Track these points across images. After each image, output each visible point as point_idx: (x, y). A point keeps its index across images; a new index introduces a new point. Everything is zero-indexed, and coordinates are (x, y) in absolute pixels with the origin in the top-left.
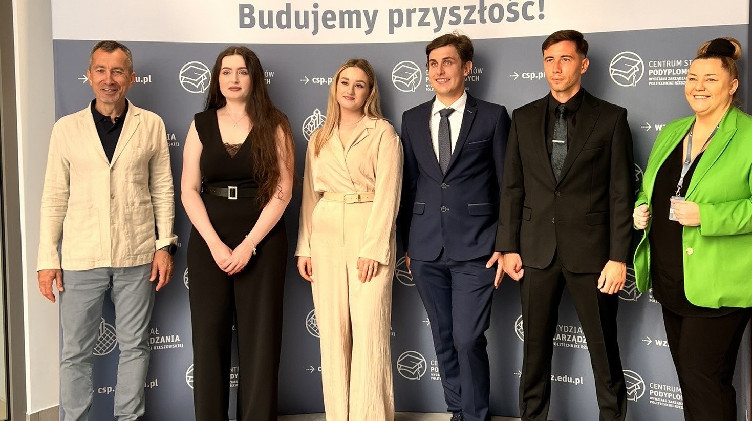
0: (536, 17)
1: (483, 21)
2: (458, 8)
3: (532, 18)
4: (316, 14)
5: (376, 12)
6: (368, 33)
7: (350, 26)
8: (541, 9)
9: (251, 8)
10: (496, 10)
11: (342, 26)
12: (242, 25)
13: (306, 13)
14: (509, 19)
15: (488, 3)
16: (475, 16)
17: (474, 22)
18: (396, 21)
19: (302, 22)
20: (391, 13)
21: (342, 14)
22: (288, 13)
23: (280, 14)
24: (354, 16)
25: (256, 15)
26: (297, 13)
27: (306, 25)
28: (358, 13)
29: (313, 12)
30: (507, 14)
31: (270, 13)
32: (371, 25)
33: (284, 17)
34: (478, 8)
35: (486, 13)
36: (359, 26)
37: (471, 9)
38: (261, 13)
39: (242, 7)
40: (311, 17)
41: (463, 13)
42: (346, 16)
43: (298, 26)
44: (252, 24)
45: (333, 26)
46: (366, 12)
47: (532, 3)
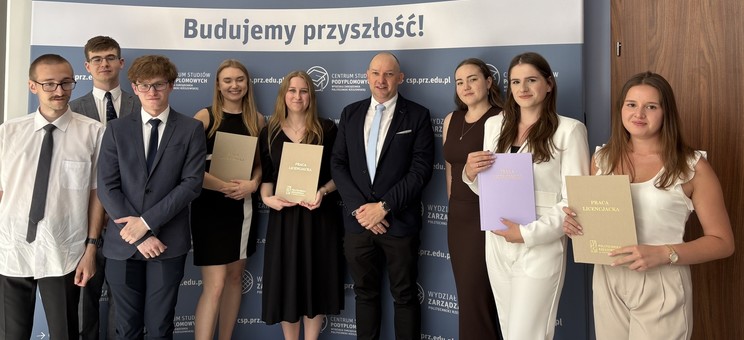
0: (417, 34)
1: (377, 36)
2: (358, 25)
3: (414, 35)
4: (246, 27)
5: (294, 27)
6: (287, 43)
7: (274, 37)
8: (421, 28)
9: (195, 22)
10: (387, 28)
11: (267, 37)
12: (187, 36)
13: (239, 27)
14: (396, 35)
15: (381, 23)
16: (371, 32)
17: (370, 36)
18: (310, 34)
19: (235, 34)
20: (306, 28)
21: (267, 28)
22: (224, 26)
23: (218, 27)
24: (277, 29)
25: (198, 28)
26: (232, 27)
27: (238, 37)
28: (280, 27)
29: (244, 26)
30: (395, 31)
31: (210, 26)
32: (290, 37)
33: (221, 29)
34: (373, 26)
35: (379, 29)
36: (280, 37)
37: (368, 26)
38: (202, 26)
39: (187, 21)
40: (242, 30)
41: (362, 30)
42: (270, 30)
43: (232, 37)
44: (194, 35)
45: (260, 38)
46: (286, 27)
47: (414, 23)
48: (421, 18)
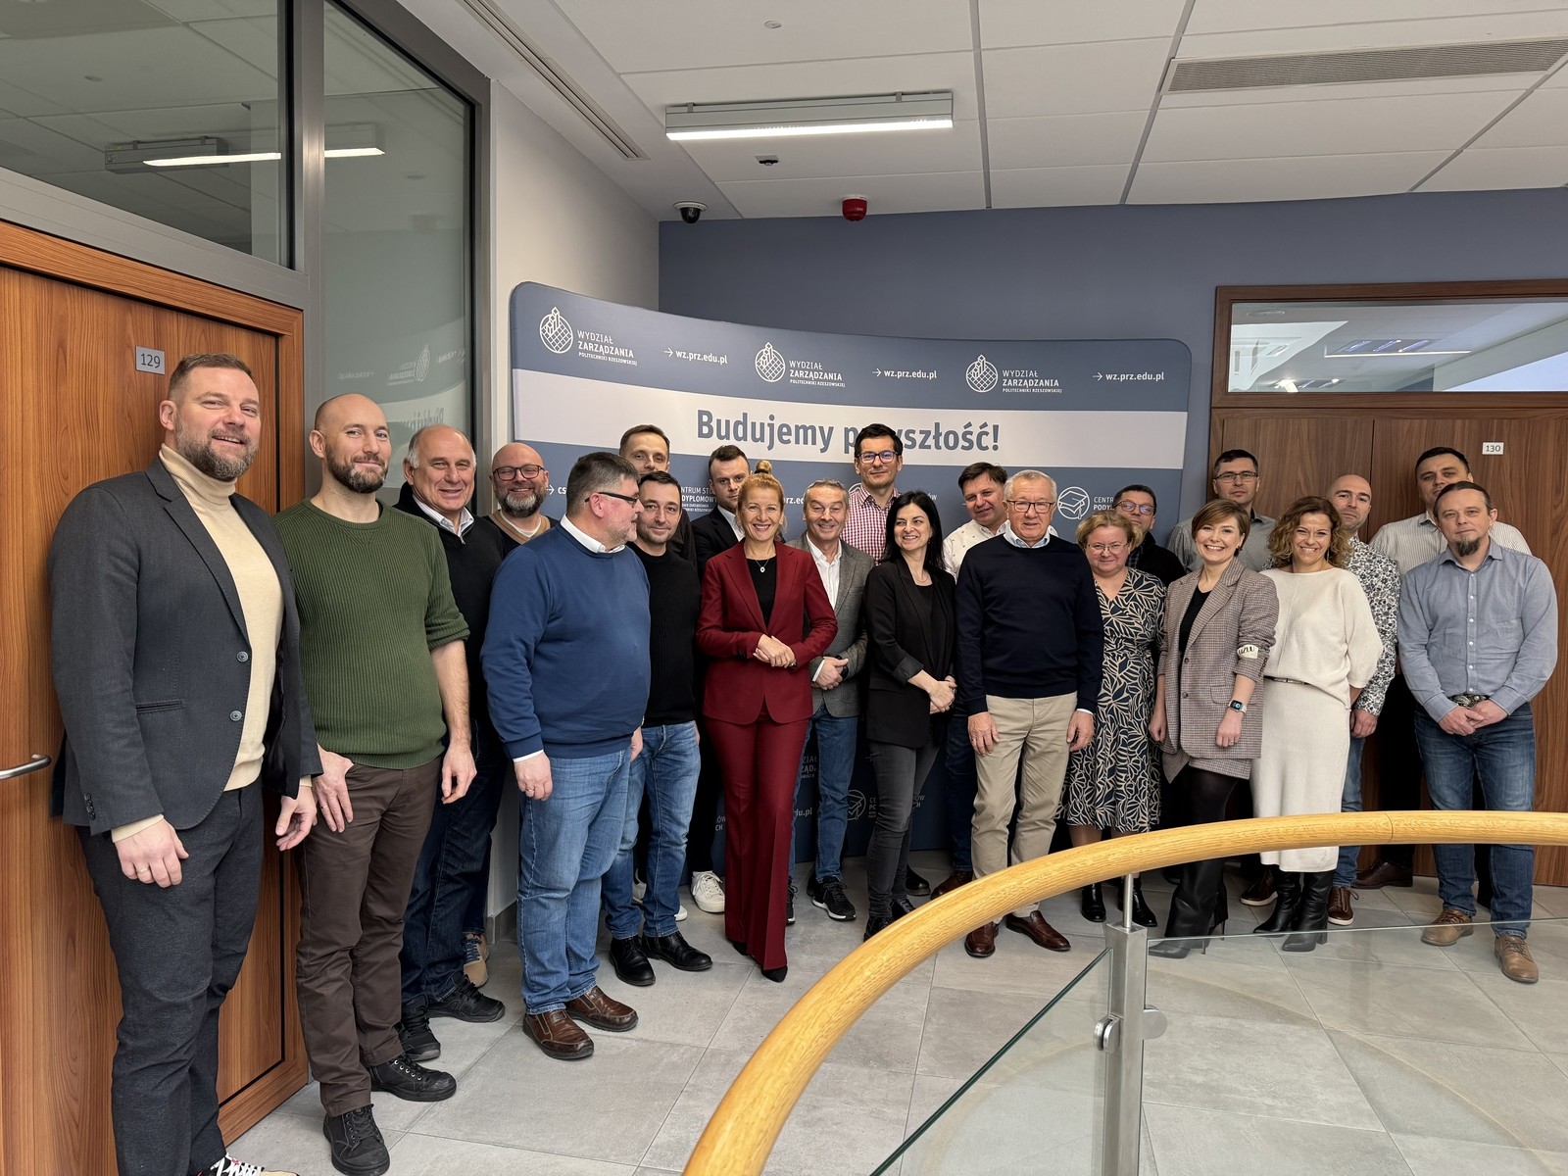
0: (991, 447)
1: (938, 447)
2: (913, 432)
3: (987, 448)
4: (771, 426)
5: (831, 429)
6: (823, 451)
7: (806, 442)
8: (995, 441)
9: (709, 414)
10: (951, 437)
11: (797, 442)
12: (701, 435)
13: (762, 425)
14: (963, 448)
15: (943, 430)
16: (931, 441)
17: (929, 447)
19: (758, 436)
20: (847, 431)
21: (797, 428)
22: (745, 424)
23: (737, 423)
24: (810, 431)
25: (714, 424)
26: (754, 424)
27: (762, 439)
28: (813, 428)
29: (769, 425)
30: (962, 442)
31: (727, 422)
32: (826, 442)
33: (740, 427)
34: (933, 433)
35: (942, 439)
36: (814, 442)
37: (927, 433)
38: (719, 421)
39: (701, 413)
40: (767, 430)
41: (919, 438)
42: (801, 431)
43: (755, 440)
44: (709, 435)
45: (789, 442)
46: (821, 428)
47: (987, 434)
48: (996, 428)
